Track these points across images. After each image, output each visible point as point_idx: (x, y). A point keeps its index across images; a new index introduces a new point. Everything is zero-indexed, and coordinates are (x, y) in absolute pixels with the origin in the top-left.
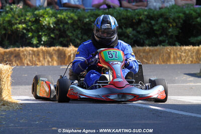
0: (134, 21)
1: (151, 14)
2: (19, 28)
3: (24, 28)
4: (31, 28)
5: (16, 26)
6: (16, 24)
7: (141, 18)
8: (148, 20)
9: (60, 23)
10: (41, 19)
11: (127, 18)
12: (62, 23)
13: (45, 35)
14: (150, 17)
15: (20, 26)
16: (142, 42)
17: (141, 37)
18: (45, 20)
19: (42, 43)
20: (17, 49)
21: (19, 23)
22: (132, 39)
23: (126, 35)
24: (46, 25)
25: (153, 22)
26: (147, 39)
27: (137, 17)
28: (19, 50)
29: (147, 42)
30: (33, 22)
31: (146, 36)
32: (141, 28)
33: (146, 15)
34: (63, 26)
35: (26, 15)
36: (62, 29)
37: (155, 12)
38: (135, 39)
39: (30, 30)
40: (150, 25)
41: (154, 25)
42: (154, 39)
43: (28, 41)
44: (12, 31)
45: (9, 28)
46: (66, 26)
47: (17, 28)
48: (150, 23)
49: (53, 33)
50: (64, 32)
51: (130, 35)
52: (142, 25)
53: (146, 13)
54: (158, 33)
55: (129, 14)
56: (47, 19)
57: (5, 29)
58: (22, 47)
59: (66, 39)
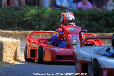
0: (97, 17)
1: (108, 14)
2: (28, 19)
3: (31, 20)
4: (35, 20)
5: (26, 18)
6: (26, 16)
7: (101, 16)
8: (106, 17)
9: (52, 17)
10: (41, 14)
11: (93, 16)
12: (54, 17)
13: (44, 24)
14: (107, 15)
15: (29, 18)
16: (101, 30)
17: (101, 27)
18: (44, 15)
19: (41, 28)
20: (26, 32)
21: (28, 16)
22: (96, 28)
23: (92, 25)
24: (44, 18)
25: (109, 18)
26: (104, 28)
27: (99, 15)
28: (27, 33)
29: (105, 30)
30: (37, 16)
31: (104, 27)
32: (102, 22)
33: (105, 14)
34: (55, 19)
35: (32, 12)
36: (54, 21)
37: (110, 13)
38: (97, 28)
39: (35, 21)
40: (107, 20)
41: (110, 20)
42: (109, 29)
43: (33, 27)
44: (24, 21)
45: (22, 19)
46: (56, 19)
47: (27, 19)
48: (107, 19)
49: (48, 23)
50: (55, 22)
51: (95, 26)
52: (102, 20)
53: (105, 13)
54: (112, 25)
55: (94, 13)
56: (45, 15)
57: (20, 19)
58: (29, 30)
59: (56, 27)
